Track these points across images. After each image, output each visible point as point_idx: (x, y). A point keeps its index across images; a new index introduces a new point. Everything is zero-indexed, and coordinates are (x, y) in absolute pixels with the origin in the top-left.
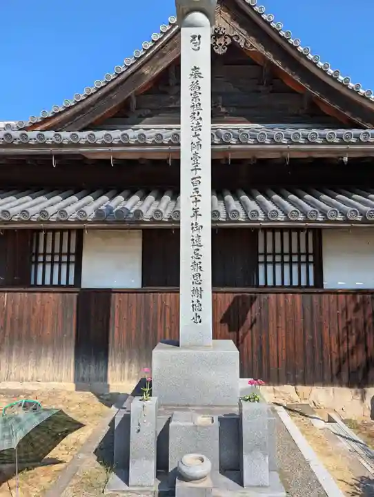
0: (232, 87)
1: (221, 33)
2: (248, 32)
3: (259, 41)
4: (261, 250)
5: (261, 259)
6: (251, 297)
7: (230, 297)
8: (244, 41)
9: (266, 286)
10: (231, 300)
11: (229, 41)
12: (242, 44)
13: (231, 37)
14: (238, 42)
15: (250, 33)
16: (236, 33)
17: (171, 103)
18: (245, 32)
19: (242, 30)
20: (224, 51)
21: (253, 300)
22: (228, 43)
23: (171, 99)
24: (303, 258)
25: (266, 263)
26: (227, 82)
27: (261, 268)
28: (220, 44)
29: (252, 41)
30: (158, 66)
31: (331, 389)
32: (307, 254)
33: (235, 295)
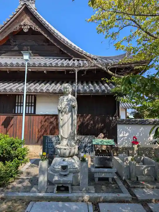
0: (35, 43)
1: (26, 24)
2: (36, 24)
3: (39, 27)
4: (17, 101)
5: (17, 104)
6: (12, 117)
7: (6, 117)
8: (34, 27)
9: (18, 113)
10: (6, 118)
11: (29, 27)
12: (33, 29)
13: (30, 26)
14: (32, 27)
15: (37, 24)
16: (31, 24)
17: (12, 49)
18: (35, 24)
19: (34, 23)
20: (27, 31)
21: (12, 118)
22: (29, 28)
23: (12, 47)
24: (30, 104)
25: (18, 106)
26: (33, 41)
27: (17, 107)
28: (26, 28)
29: (37, 27)
30: (4, 36)
31: (34, 146)
32: (31, 103)
33: (7, 116)
